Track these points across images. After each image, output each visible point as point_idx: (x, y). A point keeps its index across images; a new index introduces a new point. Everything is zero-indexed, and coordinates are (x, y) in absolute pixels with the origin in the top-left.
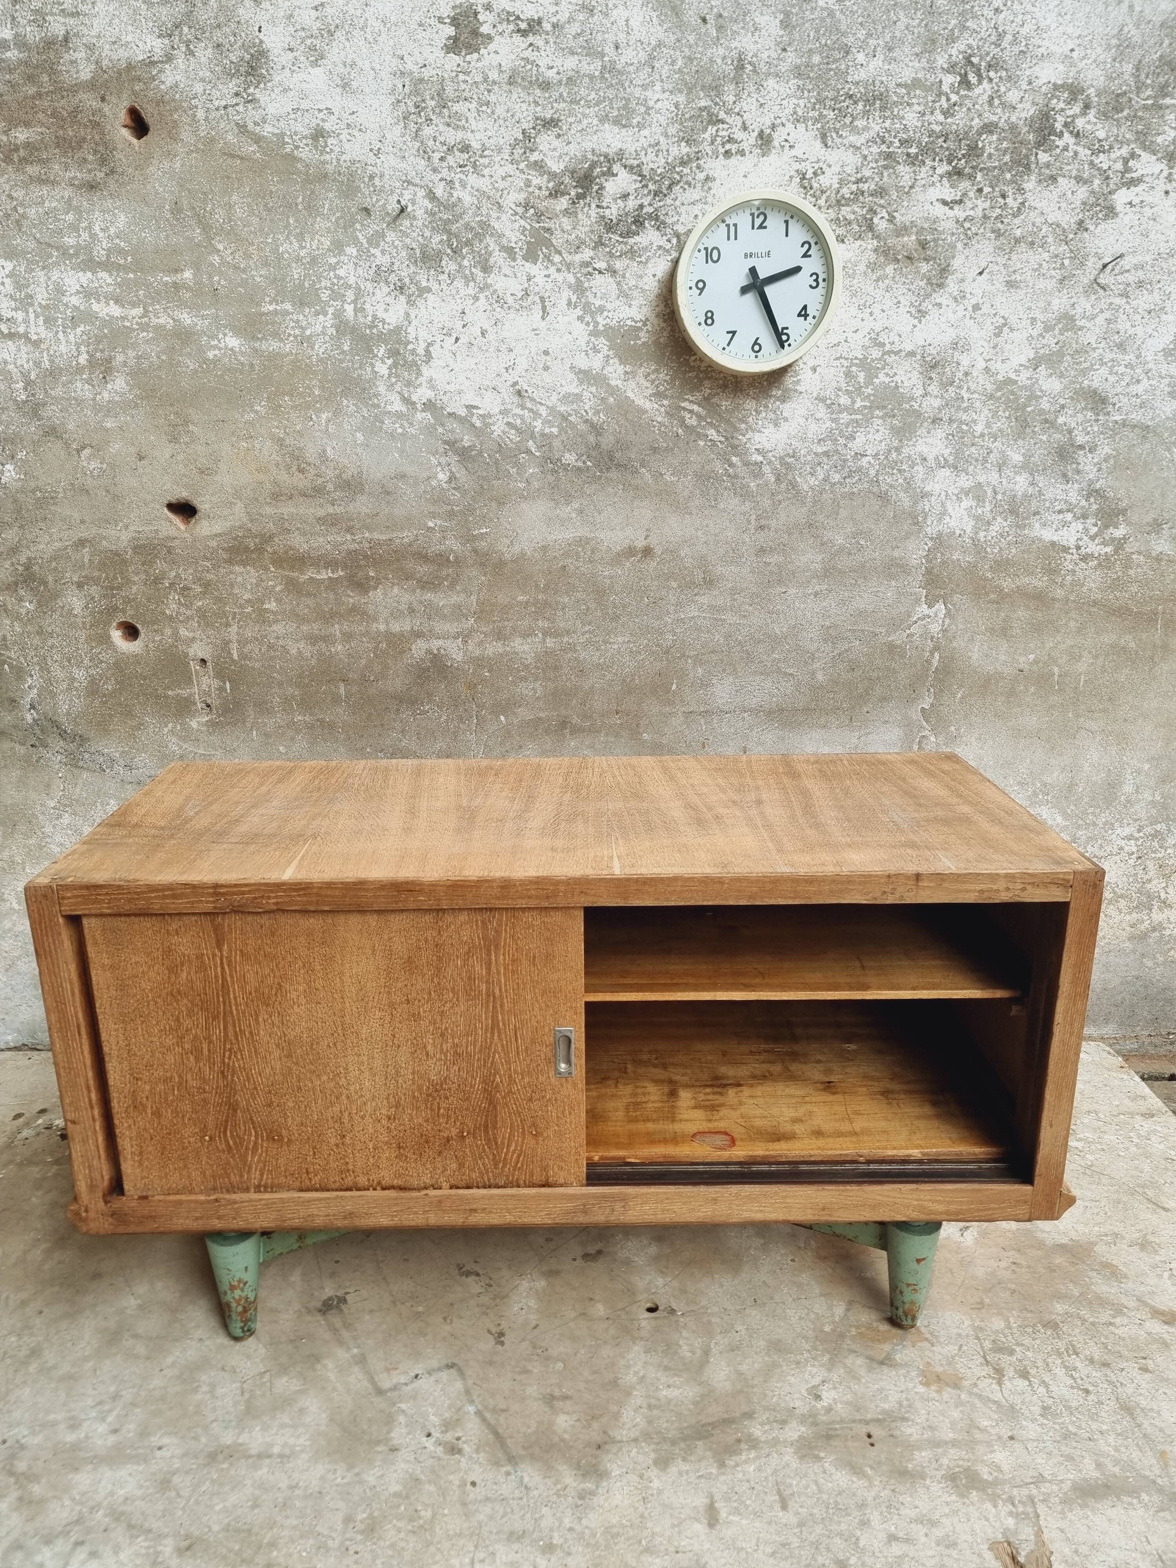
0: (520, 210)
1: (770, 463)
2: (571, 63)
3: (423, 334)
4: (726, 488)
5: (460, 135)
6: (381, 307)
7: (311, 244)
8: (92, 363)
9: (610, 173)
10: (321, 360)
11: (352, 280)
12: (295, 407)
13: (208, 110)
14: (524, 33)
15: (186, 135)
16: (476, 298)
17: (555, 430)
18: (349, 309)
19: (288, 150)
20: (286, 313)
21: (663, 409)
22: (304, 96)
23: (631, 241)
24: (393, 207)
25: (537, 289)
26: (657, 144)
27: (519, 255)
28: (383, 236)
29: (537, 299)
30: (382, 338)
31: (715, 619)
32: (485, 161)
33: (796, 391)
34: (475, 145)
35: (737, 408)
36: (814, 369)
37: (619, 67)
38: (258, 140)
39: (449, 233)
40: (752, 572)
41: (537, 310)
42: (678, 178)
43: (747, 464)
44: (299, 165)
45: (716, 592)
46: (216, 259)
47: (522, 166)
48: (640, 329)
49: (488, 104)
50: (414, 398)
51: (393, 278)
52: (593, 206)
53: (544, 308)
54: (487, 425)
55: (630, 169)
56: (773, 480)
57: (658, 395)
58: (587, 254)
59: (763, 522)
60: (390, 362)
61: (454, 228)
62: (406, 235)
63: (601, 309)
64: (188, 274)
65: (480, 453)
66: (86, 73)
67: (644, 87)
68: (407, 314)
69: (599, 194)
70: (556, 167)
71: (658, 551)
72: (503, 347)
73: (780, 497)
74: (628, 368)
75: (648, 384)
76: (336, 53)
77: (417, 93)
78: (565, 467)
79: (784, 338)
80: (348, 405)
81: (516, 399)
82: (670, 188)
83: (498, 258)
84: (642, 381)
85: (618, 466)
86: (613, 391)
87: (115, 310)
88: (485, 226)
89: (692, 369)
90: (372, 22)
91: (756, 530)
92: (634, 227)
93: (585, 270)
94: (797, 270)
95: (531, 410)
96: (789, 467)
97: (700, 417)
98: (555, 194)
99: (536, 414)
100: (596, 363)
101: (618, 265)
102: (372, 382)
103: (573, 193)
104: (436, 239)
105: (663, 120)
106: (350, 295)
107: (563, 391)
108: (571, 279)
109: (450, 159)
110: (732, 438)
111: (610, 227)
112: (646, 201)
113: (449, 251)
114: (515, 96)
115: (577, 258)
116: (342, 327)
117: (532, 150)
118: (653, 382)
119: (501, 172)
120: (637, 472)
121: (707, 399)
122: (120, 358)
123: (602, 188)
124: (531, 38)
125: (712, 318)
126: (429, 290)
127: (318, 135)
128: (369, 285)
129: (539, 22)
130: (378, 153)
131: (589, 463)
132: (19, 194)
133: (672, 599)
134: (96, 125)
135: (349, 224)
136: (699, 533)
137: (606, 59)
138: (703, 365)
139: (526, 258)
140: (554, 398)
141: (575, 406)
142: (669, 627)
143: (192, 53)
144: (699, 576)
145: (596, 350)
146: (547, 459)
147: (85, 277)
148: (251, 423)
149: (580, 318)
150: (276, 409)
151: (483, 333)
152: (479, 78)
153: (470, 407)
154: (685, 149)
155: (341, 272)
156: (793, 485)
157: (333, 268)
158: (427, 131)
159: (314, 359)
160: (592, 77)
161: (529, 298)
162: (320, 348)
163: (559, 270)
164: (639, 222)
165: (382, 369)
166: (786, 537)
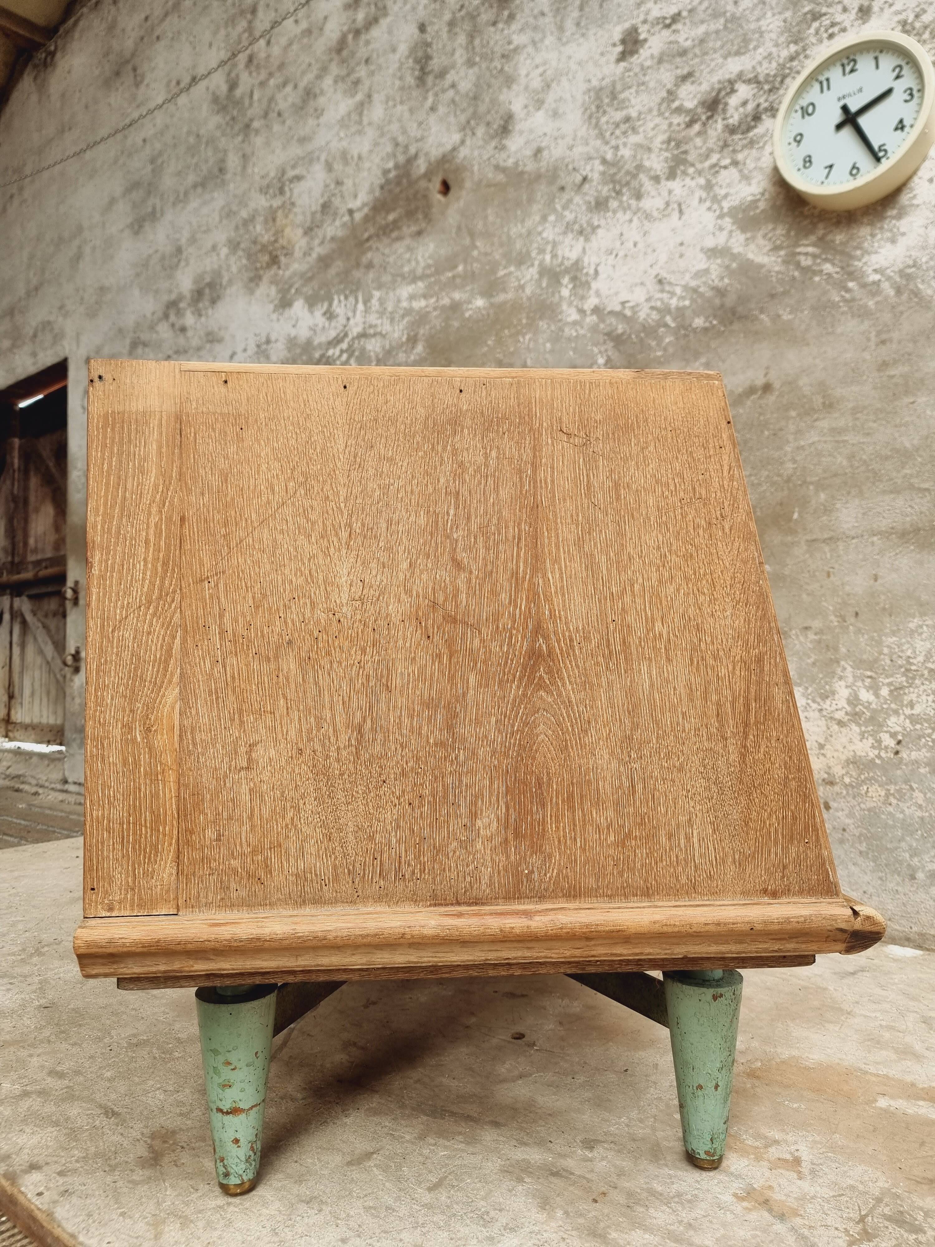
0: (664, 146)
1: (889, 278)
2: (701, 30)
3: (594, 259)
4: (843, 313)
5: (624, 113)
6: (567, 249)
7: (529, 223)
8: (408, 339)
9: (733, 91)
10: (529, 299)
11: (551, 238)
12: (510, 336)
13: (480, 164)
14: (668, 26)
15: (468, 184)
16: (631, 221)
17: (687, 303)
18: (548, 257)
19: (520, 169)
20: (511, 273)
21: (779, 260)
22: (531, 131)
23: (751, 134)
24: (579, 179)
25: (675, 199)
26: (770, 54)
27: (663, 177)
28: (570, 201)
29: (676, 206)
30: (567, 271)
31: (837, 442)
32: (641, 122)
33: (913, 205)
34: (634, 114)
35: (851, 238)
36: (931, 180)
37: (738, 15)
38: (504, 170)
39: (613, 182)
40: (875, 388)
41: (676, 215)
42: (787, 71)
43: (864, 286)
44: (526, 176)
45: (836, 415)
46: (475, 253)
47: (667, 114)
48: (759, 200)
49: (643, 84)
50: (586, 307)
51: (576, 227)
52: (720, 120)
53: (681, 212)
54: (635, 313)
55: (749, 81)
56: (892, 293)
57: (776, 248)
58: (714, 158)
59: (884, 336)
60: (570, 286)
61: (618, 177)
62: (585, 194)
63: (726, 196)
64: (460, 268)
65: (630, 336)
66: (423, 169)
67: (758, 20)
68: (584, 250)
69: (724, 110)
70: (689, 104)
71: (777, 385)
72: (649, 250)
73: (901, 308)
74: (749, 235)
75: (766, 242)
76: (551, 98)
77: (598, 97)
78: (695, 330)
79: (881, 154)
80: (543, 324)
81: (658, 287)
82: (782, 82)
83: (648, 185)
84: (761, 241)
85: (740, 318)
86: (734, 257)
87: (423, 303)
88: (639, 167)
89: (806, 217)
90: (574, 67)
91: (877, 345)
92: (753, 123)
93: (713, 171)
94: (889, 92)
95: (669, 292)
96: (909, 277)
97: (814, 256)
98: (689, 125)
99: (673, 294)
100: (721, 239)
101: (740, 157)
102: (559, 304)
103: (704, 118)
104: (606, 189)
105: (773, 36)
106: (549, 248)
107: (694, 270)
108: (702, 181)
109: (618, 132)
110: (848, 265)
111: (732, 130)
112: (762, 100)
113: (614, 194)
114: (662, 70)
115: (707, 164)
116: (544, 271)
117: (673, 101)
118: (770, 239)
119: (651, 125)
120: (757, 318)
121: (821, 239)
122: (422, 331)
123: (726, 104)
124: (674, 27)
125: (810, 161)
126: (599, 226)
127: (538, 151)
128: (561, 237)
129: (679, 14)
130: (571, 148)
131: (715, 322)
132: (387, 251)
133: (792, 428)
134: (425, 197)
135: (550, 203)
136: (817, 361)
137: (728, 14)
138: (816, 212)
139: (668, 179)
140: (687, 276)
141: (704, 279)
142: (789, 457)
143: (474, 134)
144: (818, 400)
145: (721, 229)
146: (681, 326)
147: (411, 289)
148: (484, 355)
149: (709, 209)
150: (500, 341)
151: (635, 245)
152: (637, 69)
153: (623, 303)
154: (793, 48)
155: (545, 235)
156: (916, 293)
157: (540, 233)
158: (604, 119)
159: (525, 299)
160: (717, 32)
161: (670, 208)
162: (528, 291)
163: (693, 178)
164: (757, 118)
165: (565, 293)
166: (911, 345)
